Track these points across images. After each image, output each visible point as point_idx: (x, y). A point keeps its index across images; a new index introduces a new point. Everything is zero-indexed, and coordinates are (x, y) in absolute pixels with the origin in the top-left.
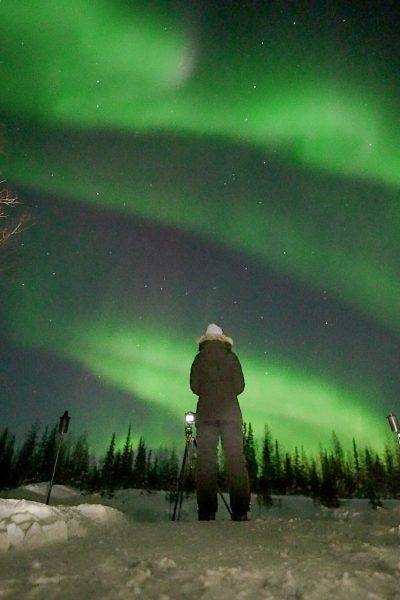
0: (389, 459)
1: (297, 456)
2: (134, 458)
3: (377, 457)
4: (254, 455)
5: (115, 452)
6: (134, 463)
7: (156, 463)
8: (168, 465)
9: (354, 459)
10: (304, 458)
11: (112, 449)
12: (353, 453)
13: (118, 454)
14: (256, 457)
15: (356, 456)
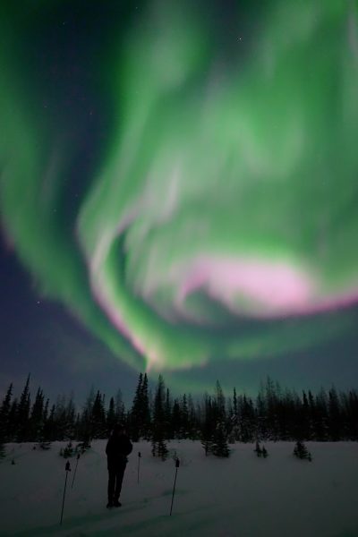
0: (261, 404)
1: (185, 403)
2: (31, 406)
3: (251, 401)
4: (147, 403)
5: (11, 401)
6: (31, 410)
7: (52, 411)
8: (64, 413)
9: (233, 405)
10: (191, 404)
11: (8, 398)
12: (233, 400)
13: (15, 404)
14: (149, 405)
15: (235, 402)
